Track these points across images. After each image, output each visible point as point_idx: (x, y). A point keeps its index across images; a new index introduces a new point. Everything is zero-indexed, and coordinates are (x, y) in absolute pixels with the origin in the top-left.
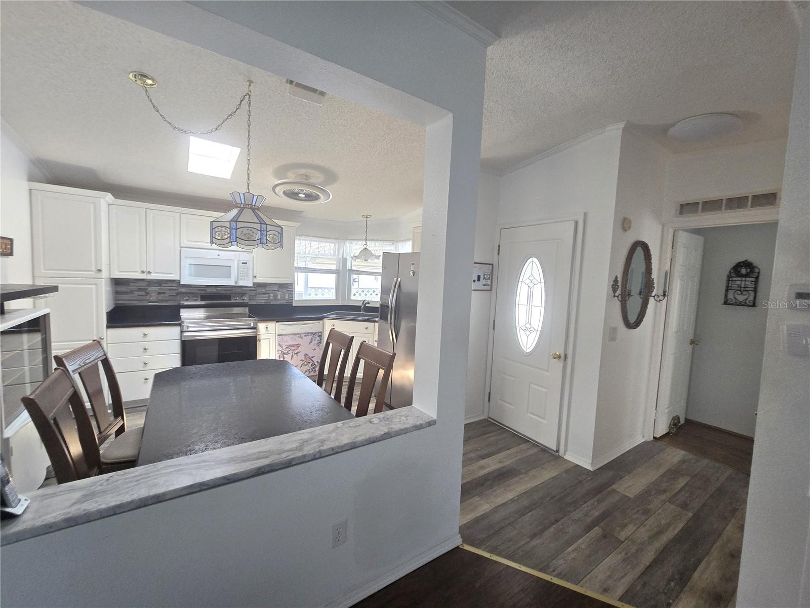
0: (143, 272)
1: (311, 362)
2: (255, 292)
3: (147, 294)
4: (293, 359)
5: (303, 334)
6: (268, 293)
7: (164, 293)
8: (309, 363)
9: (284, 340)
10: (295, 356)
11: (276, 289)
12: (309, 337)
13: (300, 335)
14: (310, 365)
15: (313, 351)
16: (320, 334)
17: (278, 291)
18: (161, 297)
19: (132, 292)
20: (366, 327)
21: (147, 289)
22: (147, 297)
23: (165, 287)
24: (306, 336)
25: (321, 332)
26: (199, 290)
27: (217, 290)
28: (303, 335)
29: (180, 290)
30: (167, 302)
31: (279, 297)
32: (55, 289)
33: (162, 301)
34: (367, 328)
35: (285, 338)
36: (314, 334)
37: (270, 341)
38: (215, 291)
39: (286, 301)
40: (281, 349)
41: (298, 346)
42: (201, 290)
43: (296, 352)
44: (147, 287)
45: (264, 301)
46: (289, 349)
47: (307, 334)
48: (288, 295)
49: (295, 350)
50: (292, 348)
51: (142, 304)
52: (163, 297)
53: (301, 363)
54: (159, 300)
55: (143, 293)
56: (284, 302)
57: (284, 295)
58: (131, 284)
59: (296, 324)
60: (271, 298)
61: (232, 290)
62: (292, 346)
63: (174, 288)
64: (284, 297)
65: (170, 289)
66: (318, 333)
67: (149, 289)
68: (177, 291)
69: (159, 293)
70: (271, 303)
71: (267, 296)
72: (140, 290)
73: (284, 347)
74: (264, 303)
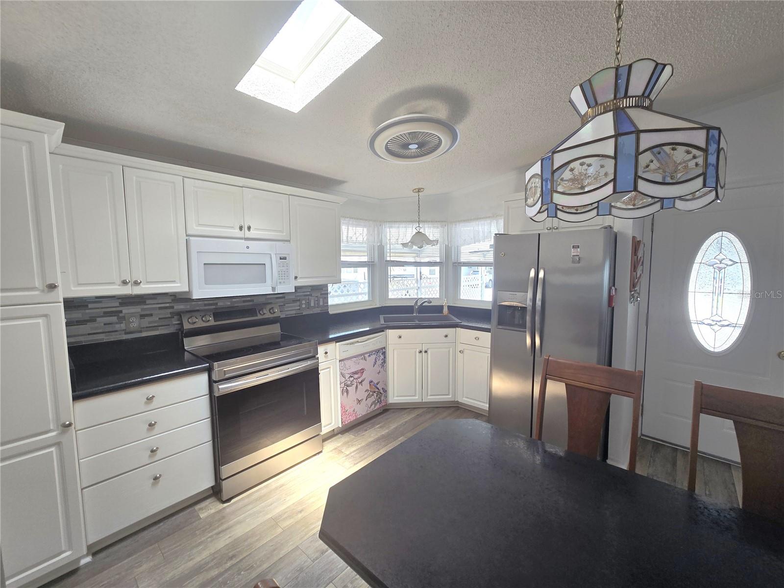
0: (125, 283)
1: (377, 390)
2: (283, 300)
3: (122, 319)
4: (358, 392)
5: (366, 353)
6: (297, 301)
7: (151, 315)
8: (374, 392)
9: (347, 366)
11: (309, 293)
12: (374, 357)
13: (363, 356)
14: (375, 394)
15: (377, 375)
16: (384, 350)
17: (311, 295)
18: (146, 322)
19: (92, 320)
20: (445, 334)
21: (121, 312)
22: (122, 325)
23: (150, 305)
24: (369, 356)
25: (384, 348)
26: (205, 305)
27: (232, 303)
28: (367, 356)
29: (175, 307)
30: (158, 330)
31: (312, 304)
33: (149, 328)
34: (446, 336)
35: (348, 363)
36: (377, 351)
37: (330, 371)
39: (320, 309)
40: (344, 380)
41: (362, 371)
42: (211, 305)
43: (360, 380)
44: (120, 309)
45: (294, 312)
46: (353, 378)
47: (370, 353)
48: (323, 301)
49: (359, 378)
50: (356, 376)
51: (113, 338)
52: (150, 323)
53: (367, 394)
54: (141, 328)
55: (114, 319)
56: (317, 310)
57: (318, 301)
58: (90, 306)
59: (358, 342)
60: (304, 306)
62: (356, 373)
63: (168, 305)
64: (318, 304)
65: (160, 308)
66: (382, 349)
67: (124, 312)
68: (171, 310)
69: (143, 316)
70: (304, 314)
71: (298, 303)
72: (107, 314)
73: (347, 376)
74: (295, 314)
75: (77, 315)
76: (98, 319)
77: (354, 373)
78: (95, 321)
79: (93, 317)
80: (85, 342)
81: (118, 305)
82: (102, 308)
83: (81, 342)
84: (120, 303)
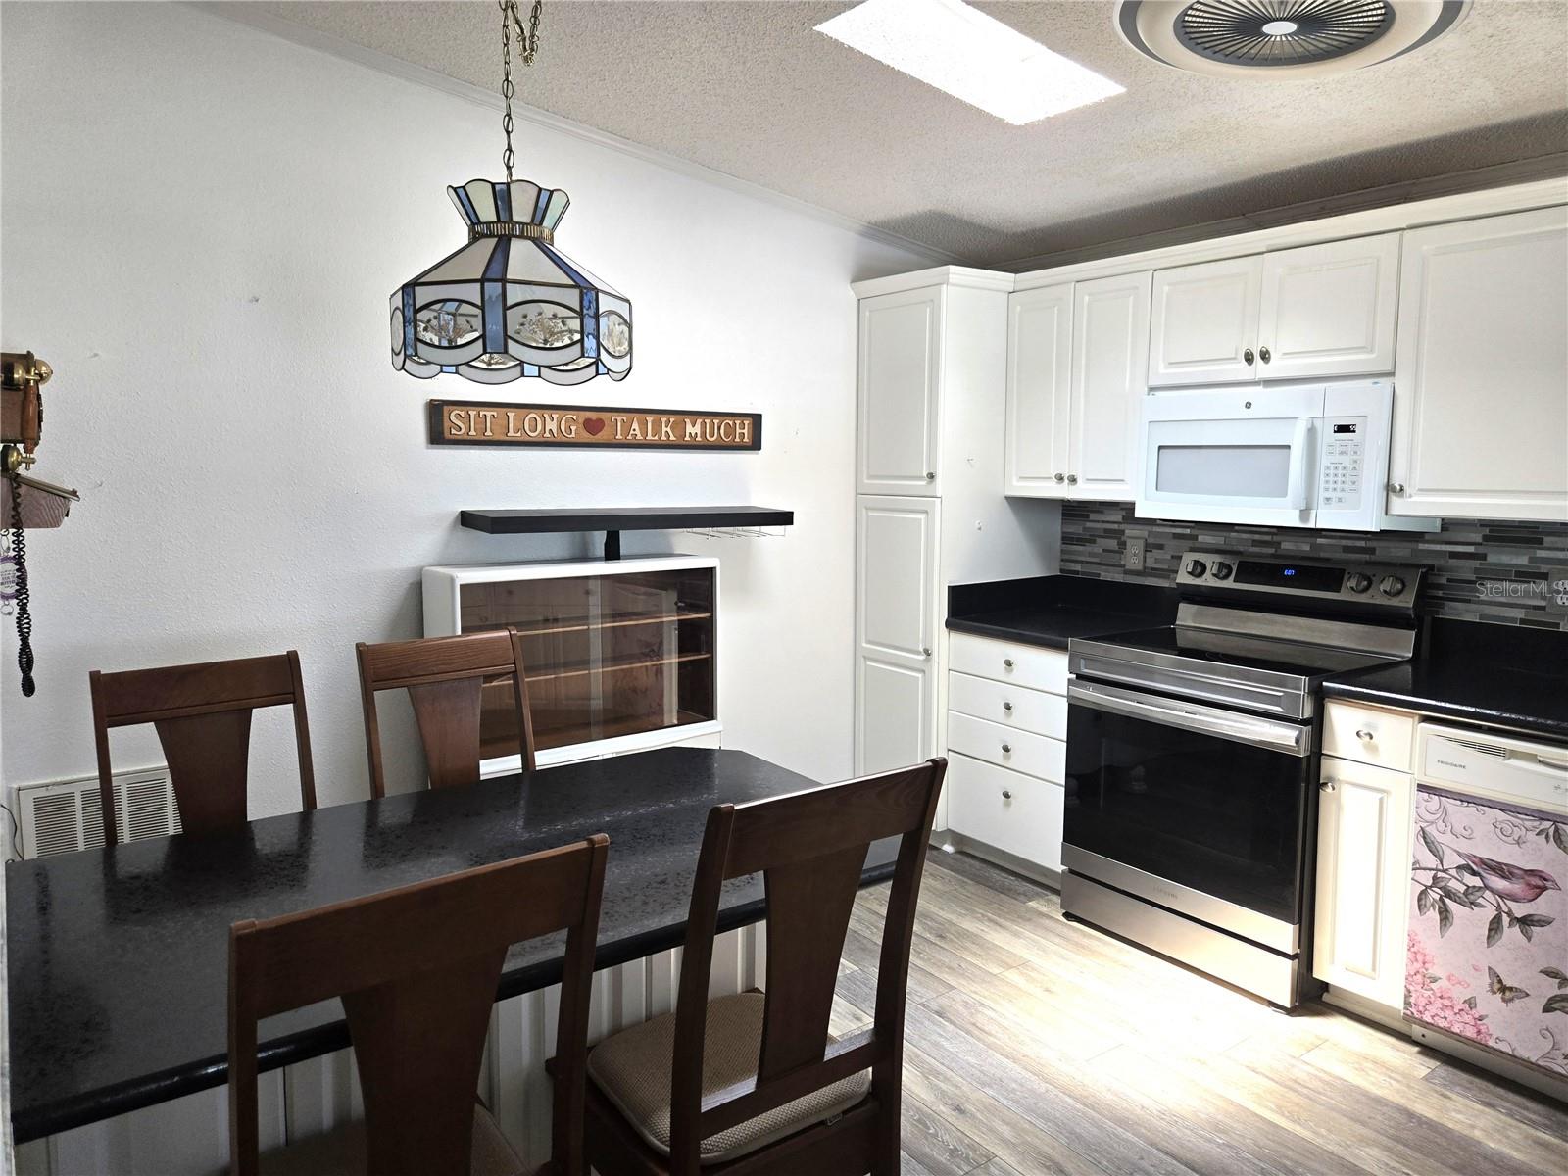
0: (1060, 479)
3: (1124, 546)
4: (1500, 948)
7: (1164, 547)
10: (1512, 934)
19: (1092, 540)
21: (1122, 533)
27: (1314, 546)
28: (1566, 831)
29: (1200, 538)
32: (784, 518)
35: (1464, 813)
38: (1307, 547)
40: (1431, 861)
43: (1520, 910)
44: (1122, 527)
46: (1476, 881)
50: (1499, 883)
55: (1115, 543)
59: (1530, 758)
61: (1372, 551)
62: (1499, 869)
67: (1127, 533)
69: (1148, 547)
72: (1108, 534)
73: (1452, 861)
74: (1523, 621)
75: (1075, 529)
76: (1098, 540)
77: (1493, 870)
78: (1094, 542)
79: (1093, 536)
80: (1083, 573)
81: (1121, 520)
82: (1103, 522)
83: (1077, 573)
84: (1123, 517)
